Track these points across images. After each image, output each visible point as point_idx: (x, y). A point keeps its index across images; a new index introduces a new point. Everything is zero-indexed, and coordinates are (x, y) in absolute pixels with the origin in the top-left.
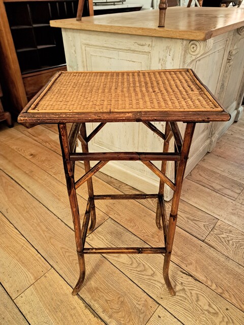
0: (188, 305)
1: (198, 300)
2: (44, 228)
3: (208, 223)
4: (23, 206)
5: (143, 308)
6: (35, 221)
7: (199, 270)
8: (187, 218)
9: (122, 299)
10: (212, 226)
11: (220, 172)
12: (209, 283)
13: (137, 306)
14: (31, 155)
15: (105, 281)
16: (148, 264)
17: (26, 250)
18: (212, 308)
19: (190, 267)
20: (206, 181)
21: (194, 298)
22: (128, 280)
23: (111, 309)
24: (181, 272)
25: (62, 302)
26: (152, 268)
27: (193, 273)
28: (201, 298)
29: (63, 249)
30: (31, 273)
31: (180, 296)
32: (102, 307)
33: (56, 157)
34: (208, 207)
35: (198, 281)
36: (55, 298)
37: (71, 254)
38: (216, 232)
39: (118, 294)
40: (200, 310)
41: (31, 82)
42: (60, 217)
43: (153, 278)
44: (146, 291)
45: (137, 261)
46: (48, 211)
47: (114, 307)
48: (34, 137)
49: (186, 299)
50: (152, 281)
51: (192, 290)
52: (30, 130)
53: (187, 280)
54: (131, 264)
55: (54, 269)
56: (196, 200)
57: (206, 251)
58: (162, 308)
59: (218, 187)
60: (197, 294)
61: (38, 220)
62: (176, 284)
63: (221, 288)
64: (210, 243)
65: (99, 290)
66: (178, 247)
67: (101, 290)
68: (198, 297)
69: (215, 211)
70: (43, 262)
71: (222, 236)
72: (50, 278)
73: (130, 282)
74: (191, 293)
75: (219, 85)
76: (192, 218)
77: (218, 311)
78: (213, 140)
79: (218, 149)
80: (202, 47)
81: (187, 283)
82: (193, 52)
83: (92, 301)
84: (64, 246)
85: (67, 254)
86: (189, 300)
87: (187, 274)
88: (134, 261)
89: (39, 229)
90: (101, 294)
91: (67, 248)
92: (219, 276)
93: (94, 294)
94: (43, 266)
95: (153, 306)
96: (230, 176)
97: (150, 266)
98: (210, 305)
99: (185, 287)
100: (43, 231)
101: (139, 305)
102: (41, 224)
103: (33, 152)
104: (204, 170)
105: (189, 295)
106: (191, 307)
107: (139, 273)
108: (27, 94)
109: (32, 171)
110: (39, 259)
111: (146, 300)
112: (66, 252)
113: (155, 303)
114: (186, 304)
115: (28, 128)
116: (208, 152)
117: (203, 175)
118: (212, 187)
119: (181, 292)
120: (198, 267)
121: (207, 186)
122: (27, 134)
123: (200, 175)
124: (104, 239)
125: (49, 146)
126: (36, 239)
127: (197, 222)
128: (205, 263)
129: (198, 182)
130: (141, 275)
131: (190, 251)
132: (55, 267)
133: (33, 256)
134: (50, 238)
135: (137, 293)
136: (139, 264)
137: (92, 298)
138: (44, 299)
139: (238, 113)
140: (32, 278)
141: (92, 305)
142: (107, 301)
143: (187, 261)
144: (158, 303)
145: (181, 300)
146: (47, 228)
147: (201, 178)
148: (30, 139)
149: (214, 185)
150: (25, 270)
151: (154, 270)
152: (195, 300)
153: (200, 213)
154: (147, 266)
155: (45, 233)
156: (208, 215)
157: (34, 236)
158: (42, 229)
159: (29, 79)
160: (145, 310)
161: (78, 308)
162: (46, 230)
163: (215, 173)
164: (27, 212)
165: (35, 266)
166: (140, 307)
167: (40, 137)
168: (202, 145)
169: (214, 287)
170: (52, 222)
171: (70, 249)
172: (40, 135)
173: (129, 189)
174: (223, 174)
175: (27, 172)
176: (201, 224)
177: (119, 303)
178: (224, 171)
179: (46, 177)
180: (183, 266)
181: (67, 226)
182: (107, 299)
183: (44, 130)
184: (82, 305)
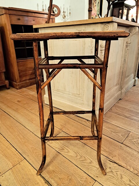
0: (115, 181)
1: (122, 178)
2: (22, 137)
3: (124, 134)
4: (10, 126)
5: (85, 183)
6: (17, 133)
7: (121, 159)
8: (111, 131)
9: (70, 177)
10: (127, 135)
11: (128, 108)
12: (129, 167)
13: (81, 182)
14: (18, 101)
15: (59, 166)
16: (87, 157)
17: (9, 149)
18: (132, 183)
19: (115, 158)
20: (120, 113)
21: (119, 176)
22: (74, 166)
23: (63, 183)
24: (109, 161)
25: (29, 179)
26: (90, 159)
27: (117, 162)
28: (124, 176)
29: (32, 148)
30: (11, 162)
31: (110, 176)
32: (56, 182)
33: (32, 102)
34: (123, 126)
35: (121, 166)
36: (25, 177)
37: (37, 151)
38: (129, 138)
39: (68, 174)
40: (124, 184)
41: (21, 64)
42: (32, 131)
43: (91, 165)
44: (86, 172)
45: (80, 155)
46: (25, 128)
47: (64, 183)
48: (20, 93)
49: (113, 177)
50: (90, 166)
51: (117, 171)
52: (18, 90)
53: (113, 166)
54: (76, 157)
55: (26, 160)
56: (115, 122)
57: (125, 149)
58: (98, 183)
59: (128, 115)
60: (121, 174)
61: (19, 133)
62: (106, 168)
63: (136, 170)
64: (127, 144)
65: (55, 172)
66: (106, 147)
67: (56, 171)
68: (122, 176)
69: (128, 128)
70: (19, 155)
71: (134, 140)
72: (22, 165)
73: (76, 167)
74: (117, 174)
75: (123, 60)
76: (114, 131)
77: (136, 185)
78: (123, 91)
79: (126, 98)
80: (111, 27)
81: (114, 167)
82: (107, 30)
83: (50, 179)
84: (33, 147)
85: (35, 151)
86: (116, 178)
87: (113, 162)
88: (78, 155)
89: (18, 137)
90: (56, 174)
91: (35, 148)
92: (134, 163)
93: (51, 174)
94: (19, 158)
95: (91, 182)
96: (135, 110)
97: (89, 158)
98: (130, 181)
99: (112, 170)
100: (21, 139)
101: (82, 181)
102: (20, 135)
103: (19, 100)
104: (119, 107)
105: (115, 174)
106: (117, 182)
107: (81, 161)
108: (19, 71)
109: (17, 109)
110: (16, 154)
111: (86, 178)
112: (34, 150)
113: (92, 179)
114: (114, 180)
115: (17, 89)
116: (120, 99)
117: (119, 110)
118: (125, 115)
119: (110, 173)
120: (120, 158)
121: (121, 115)
122: (17, 92)
123: (117, 109)
124: (59, 143)
125: (29, 97)
126: (16, 143)
127: (117, 133)
128: (124, 156)
129: (116, 113)
130: (82, 163)
131: (114, 149)
132: (26, 158)
133: (13, 152)
134: (25, 142)
135: (80, 173)
136: (81, 156)
137: (50, 177)
138: (17, 178)
139: (135, 80)
140: (11, 165)
141: (49, 181)
142: (60, 178)
143: (112, 154)
144: (95, 180)
145: (110, 178)
146: (23, 137)
147: (118, 111)
148: (18, 94)
149: (126, 114)
150: (7, 160)
151: (91, 160)
152: (120, 178)
153: (118, 128)
154: (86, 158)
155: (22, 140)
156: (124, 130)
157: (14, 141)
158: (20, 138)
159: (20, 63)
160: (86, 184)
161: (40, 183)
162: (23, 138)
163: (125, 108)
164: (12, 129)
165: (14, 158)
166: (82, 182)
167: (24, 93)
168: (116, 94)
169: (132, 170)
170: (27, 134)
171: (37, 148)
172: (24, 92)
173: (75, 116)
174: (130, 109)
175: (15, 109)
176: (120, 135)
177: (69, 180)
178: (131, 108)
179: (25, 111)
180: (111, 158)
181: (36, 136)
182: (60, 177)
183: (26, 90)
184: (43, 181)
